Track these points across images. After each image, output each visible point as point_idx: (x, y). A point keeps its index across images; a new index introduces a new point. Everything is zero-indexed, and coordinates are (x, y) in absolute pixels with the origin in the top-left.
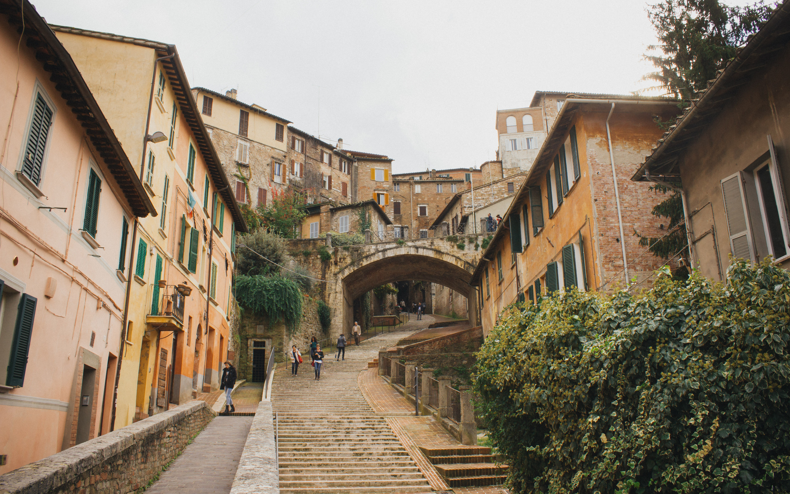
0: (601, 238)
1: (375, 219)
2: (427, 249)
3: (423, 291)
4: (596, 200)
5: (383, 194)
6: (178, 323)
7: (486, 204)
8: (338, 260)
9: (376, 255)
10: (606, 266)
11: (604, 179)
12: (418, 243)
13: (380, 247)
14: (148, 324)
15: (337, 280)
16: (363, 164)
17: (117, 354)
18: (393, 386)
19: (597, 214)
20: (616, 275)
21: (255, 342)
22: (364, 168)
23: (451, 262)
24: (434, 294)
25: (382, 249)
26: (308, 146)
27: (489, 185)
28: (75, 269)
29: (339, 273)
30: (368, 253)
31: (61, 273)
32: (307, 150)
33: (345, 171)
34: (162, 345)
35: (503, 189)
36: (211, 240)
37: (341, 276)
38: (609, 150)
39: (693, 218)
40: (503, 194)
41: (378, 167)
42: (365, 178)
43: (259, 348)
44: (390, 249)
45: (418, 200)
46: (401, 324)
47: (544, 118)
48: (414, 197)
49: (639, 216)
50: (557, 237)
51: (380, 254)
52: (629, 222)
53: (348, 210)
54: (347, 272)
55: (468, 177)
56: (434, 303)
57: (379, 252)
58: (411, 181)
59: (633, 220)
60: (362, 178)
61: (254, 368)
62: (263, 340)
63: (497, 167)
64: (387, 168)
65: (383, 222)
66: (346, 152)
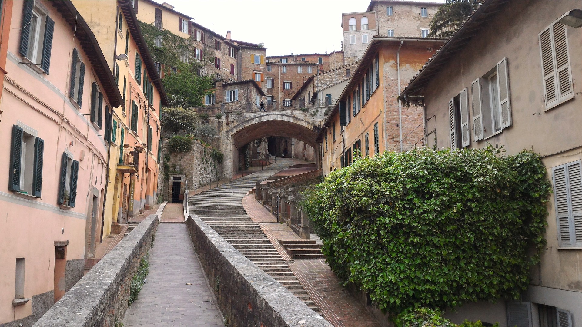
0: (388, 124)
1: (254, 93)
2: (288, 116)
3: (286, 142)
4: (386, 101)
5: (260, 74)
6: (135, 169)
7: (331, 85)
8: (229, 123)
9: (255, 120)
10: (389, 141)
11: (393, 88)
12: (283, 113)
13: (257, 114)
14: (118, 169)
15: (228, 136)
16: (246, 51)
17: (104, 189)
18: (264, 206)
19: (386, 109)
20: (395, 146)
21: (174, 177)
22: (247, 55)
23: (304, 125)
24: (293, 145)
25: (259, 116)
26: (206, 37)
27: (333, 70)
28: (91, 144)
29: (229, 131)
30: (249, 118)
31: (85, 147)
32: (205, 40)
33: (232, 56)
34: (125, 182)
35: (343, 74)
36: (149, 113)
37: (231, 134)
38: (397, 70)
39: (428, 122)
40: (343, 77)
41: (256, 53)
42: (248, 61)
43: (176, 181)
44: (264, 116)
45: (284, 77)
46: (271, 165)
47: (376, 19)
48: (281, 76)
49: (412, 111)
50: (365, 119)
51: (257, 119)
52: (405, 115)
53: (235, 86)
54: (235, 131)
55: (320, 61)
56: (293, 152)
57: (257, 117)
58: (280, 64)
59: (408, 114)
60: (244, 61)
61: (173, 194)
62: (179, 176)
63: (340, 56)
64: (262, 55)
65: (260, 95)
66: (233, 41)
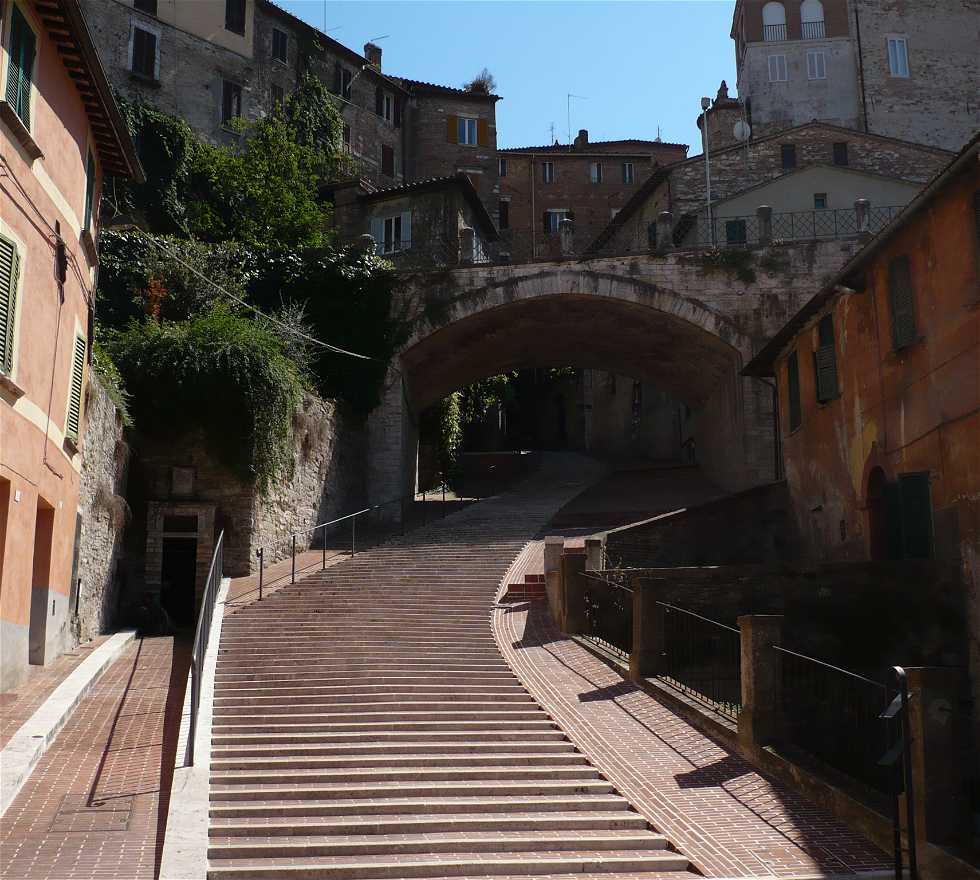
2: (620, 279)
5: (476, 176)
9: (489, 295)
12: (600, 266)
16: (431, 104)
21: (167, 518)
22: (433, 114)
25: (504, 278)
27: (738, 148)
30: (466, 289)
33: (388, 119)
35: (772, 160)
40: (770, 170)
41: (465, 114)
42: (435, 137)
43: (179, 536)
44: (526, 278)
45: (547, 198)
47: (851, 6)
48: (539, 192)
51: (500, 290)
53: (402, 200)
57: (496, 285)
58: (534, 154)
60: (427, 136)
64: (484, 117)
